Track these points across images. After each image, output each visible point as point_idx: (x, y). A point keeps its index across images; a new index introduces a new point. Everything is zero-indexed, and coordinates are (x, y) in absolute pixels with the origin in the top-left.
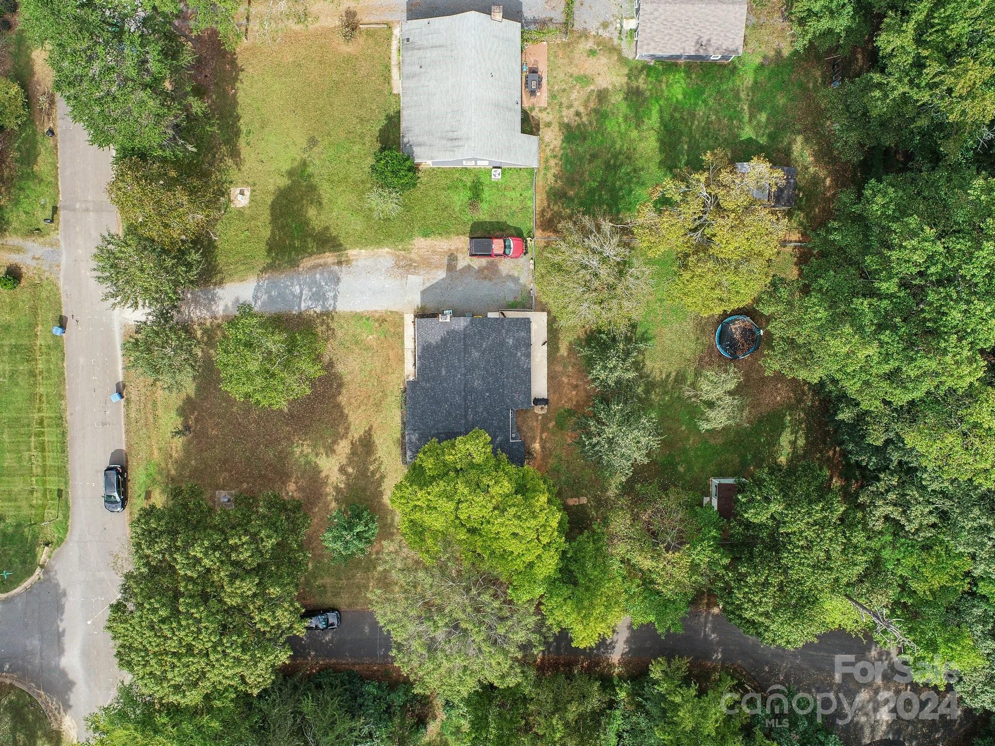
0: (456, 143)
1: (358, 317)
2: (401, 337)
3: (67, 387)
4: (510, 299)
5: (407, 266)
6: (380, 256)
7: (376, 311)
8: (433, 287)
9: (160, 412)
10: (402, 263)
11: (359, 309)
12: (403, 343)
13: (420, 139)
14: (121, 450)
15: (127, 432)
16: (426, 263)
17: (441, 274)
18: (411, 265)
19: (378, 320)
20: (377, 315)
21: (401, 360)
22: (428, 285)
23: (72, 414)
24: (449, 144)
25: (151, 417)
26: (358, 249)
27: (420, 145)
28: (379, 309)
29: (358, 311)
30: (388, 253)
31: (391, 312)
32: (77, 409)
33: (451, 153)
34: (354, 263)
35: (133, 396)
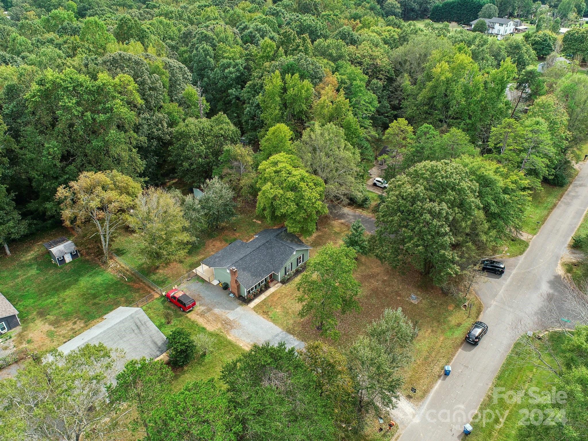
0: (139, 324)
1: (274, 321)
2: (264, 302)
3: (482, 400)
4: (200, 283)
5: (228, 324)
6: (235, 337)
7: (264, 317)
8: (226, 309)
9: (425, 354)
10: (229, 327)
11: (272, 324)
12: (265, 299)
13: (152, 346)
14: (463, 349)
15: (453, 355)
16: (217, 318)
17: (216, 311)
18: (225, 323)
19: (267, 314)
20: (265, 316)
21: (273, 295)
22: (228, 311)
23: (487, 384)
24: (142, 328)
25: (433, 354)
26: (243, 348)
27: (155, 343)
28: (262, 318)
29: (272, 323)
30: (230, 336)
31: (257, 312)
32: (482, 385)
33: (147, 324)
34: (252, 343)
35: (438, 369)
